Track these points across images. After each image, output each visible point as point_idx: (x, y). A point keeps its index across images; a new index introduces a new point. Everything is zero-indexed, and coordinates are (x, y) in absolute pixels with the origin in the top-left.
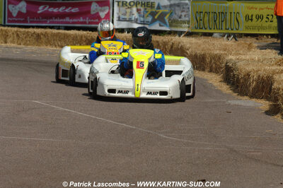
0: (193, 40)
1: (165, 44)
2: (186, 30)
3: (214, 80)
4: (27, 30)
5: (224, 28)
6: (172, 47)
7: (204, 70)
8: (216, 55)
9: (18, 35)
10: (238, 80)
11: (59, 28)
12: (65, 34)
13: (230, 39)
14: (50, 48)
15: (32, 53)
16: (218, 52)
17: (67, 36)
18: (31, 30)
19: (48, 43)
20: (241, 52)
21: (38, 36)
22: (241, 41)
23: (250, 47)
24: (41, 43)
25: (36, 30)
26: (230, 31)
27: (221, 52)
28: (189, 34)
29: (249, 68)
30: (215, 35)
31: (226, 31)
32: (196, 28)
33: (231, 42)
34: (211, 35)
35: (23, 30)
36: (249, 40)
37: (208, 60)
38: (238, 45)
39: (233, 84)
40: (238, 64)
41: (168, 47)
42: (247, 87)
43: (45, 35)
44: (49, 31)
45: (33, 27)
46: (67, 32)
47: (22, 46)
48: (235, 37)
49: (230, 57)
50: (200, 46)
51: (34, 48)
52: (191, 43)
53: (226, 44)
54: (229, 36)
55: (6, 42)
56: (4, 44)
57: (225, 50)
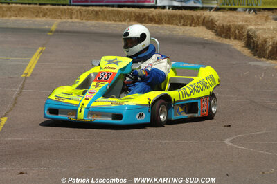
0: (220, 14)
1: (198, 17)
2: (215, 6)
3: (238, 45)
4: (87, 8)
5: (245, 4)
6: (204, 20)
7: (229, 38)
8: (239, 26)
9: (80, 12)
10: (257, 46)
11: (113, 6)
12: (118, 12)
13: (251, 13)
14: (106, 22)
16: (240, 23)
18: (90, 8)
19: (105, 18)
20: (260, 23)
21: (97, 13)
24: (99, 18)
25: (95, 8)
26: (251, 6)
27: (244, 23)
28: (217, 9)
29: (265, 36)
35: (85, 8)
37: (233, 30)
38: (257, 17)
39: (253, 48)
41: (201, 20)
43: (103, 12)
44: (105, 8)
45: (92, 6)
46: (119, 9)
47: (84, 21)
48: (254, 11)
49: (250, 27)
50: (226, 18)
51: (94, 22)
52: (219, 17)
53: (247, 17)
54: (250, 10)
55: (71, 18)
56: (70, 20)
57: (246, 21)
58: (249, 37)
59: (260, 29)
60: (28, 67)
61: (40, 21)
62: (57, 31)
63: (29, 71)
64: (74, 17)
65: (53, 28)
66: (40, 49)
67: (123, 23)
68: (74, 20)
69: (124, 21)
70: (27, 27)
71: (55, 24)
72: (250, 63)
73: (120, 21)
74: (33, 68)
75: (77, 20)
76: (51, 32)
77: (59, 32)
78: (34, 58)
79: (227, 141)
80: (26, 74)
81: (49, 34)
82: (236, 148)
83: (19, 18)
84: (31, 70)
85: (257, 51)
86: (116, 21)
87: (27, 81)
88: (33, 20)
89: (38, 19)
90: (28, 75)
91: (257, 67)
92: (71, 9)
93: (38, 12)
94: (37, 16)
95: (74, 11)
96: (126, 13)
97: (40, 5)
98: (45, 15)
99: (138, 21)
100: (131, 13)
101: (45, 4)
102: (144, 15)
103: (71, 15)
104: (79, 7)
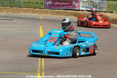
4: (54, 10)
9: (51, 12)
12: (66, 12)
15: (57, 18)
17: (67, 12)
18: (55, 10)
19: (61, 14)
21: (58, 12)
43: (60, 12)
44: (61, 10)
45: (56, 9)
47: (52, 15)
51: (57, 16)
55: (47, 14)
56: (46, 15)
64: (48, 13)
68: (48, 15)
69: (69, 16)
73: (67, 16)
75: (49, 15)
83: (25, 13)
86: (65, 16)
89: (33, 14)
92: (47, 11)
93: (33, 11)
94: (33, 13)
95: (48, 11)
96: (70, 13)
97: (34, 8)
98: (36, 13)
99: (75, 16)
100: (72, 13)
101: (36, 8)
102: (78, 14)
103: (47, 13)
104: (50, 10)
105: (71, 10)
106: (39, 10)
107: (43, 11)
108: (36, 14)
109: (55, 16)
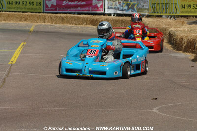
0: (150, 19)
2: (147, 14)
4: (56, 15)
5: (168, 12)
8: (164, 28)
9: (51, 18)
10: (176, 42)
11: (74, 14)
12: (78, 17)
13: (172, 19)
14: (69, 25)
15: (60, 28)
16: (164, 26)
18: (58, 15)
19: (68, 22)
20: (178, 26)
21: (63, 18)
22: (178, 20)
23: (183, 23)
24: (64, 22)
25: (61, 15)
26: (172, 14)
28: (148, 16)
29: (182, 35)
30: (163, 16)
31: (169, 14)
32: (153, 13)
33: (172, 20)
34: (161, 16)
35: (54, 15)
36: (183, 19)
38: (176, 22)
39: (173, 44)
40: (176, 33)
42: (181, 46)
43: (67, 18)
44: (68, 15)
45: (60, 13)
46: (79, 16)
47: (54, 24)
48: (174, 18)
49: (172, 29)
50: (154, 23)
51: (61, 25)
52: (149, 21)
53: (169, 22)
54: (171, 17)
55: (45, 22)
56: (43, 23)
57: (168, 25)
58: (171, 36)
59: (178, 31)
60: (14, 57)
61: (23, 24)
62: (34, 31)
63: (14, 59)
64: (46, 21)
65: (32, 29)
66: (22, 44)
67: (81, 26)
68: (46, 23)
69: (82, 24)
70: (13, 28)
71: (32, 26)
72: (171, 54)
73: (79, 24)
74: (17, 57)
75: (48, 23)
76: (30, 32)
77: (36, 32)
78: (18, 50)
79: (155, 110)
80: (12, 62)
81: (29, 33)
82: (161, 115)
84: (16, 59)
85: (176, 46)
86: (76, 24)
87: (13, 66)
88: (17, 23)
90: (14, 62)
91: (176, 57)
92: (44, 16)
93: (21, 18)
94: (20, 20)
95: (47, 17)
96: (84, 19)
97: (22, 12)
98: (25, 20)
99: (92, 24)
100: (87, 18)
101: (26, 12)
102: (96, 20)
103: (44, 20)
104: (50, 14)
105: (85, 14)
106: (32, 15)
107: (38, 17)
108: (25, 22)
109: (58, 25)
